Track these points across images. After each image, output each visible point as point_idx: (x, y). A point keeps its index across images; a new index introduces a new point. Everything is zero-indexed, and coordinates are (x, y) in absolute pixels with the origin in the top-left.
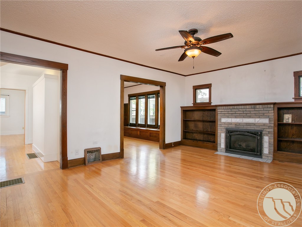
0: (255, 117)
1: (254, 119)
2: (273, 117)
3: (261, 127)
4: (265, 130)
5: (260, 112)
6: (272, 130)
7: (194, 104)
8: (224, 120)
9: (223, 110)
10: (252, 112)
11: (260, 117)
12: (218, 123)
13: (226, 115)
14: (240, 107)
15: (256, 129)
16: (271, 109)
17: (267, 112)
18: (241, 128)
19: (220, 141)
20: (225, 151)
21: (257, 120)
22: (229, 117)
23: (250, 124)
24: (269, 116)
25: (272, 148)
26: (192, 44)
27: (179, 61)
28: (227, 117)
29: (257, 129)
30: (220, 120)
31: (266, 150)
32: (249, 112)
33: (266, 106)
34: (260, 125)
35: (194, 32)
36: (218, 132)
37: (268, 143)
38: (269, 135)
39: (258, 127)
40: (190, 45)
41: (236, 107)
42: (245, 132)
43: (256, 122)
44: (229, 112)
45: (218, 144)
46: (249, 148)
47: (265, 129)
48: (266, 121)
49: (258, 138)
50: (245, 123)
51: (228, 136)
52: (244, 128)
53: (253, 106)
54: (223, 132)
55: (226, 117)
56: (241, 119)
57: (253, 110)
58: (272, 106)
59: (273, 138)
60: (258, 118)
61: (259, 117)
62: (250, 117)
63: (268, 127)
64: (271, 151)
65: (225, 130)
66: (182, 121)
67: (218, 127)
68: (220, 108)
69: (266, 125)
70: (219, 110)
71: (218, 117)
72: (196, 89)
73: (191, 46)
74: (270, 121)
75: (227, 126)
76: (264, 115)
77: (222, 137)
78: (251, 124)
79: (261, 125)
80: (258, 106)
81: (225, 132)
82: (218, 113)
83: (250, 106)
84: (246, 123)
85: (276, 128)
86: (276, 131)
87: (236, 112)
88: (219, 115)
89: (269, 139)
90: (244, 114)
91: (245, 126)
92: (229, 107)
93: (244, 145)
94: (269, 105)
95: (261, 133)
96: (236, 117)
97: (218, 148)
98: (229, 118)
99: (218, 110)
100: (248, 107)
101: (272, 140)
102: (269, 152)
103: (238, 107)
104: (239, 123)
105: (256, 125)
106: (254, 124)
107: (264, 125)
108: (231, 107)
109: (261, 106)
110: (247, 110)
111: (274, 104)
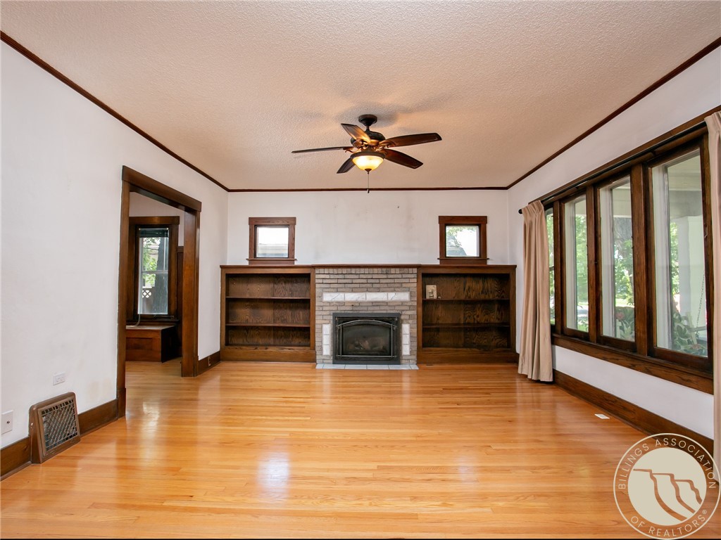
0: (388, 289)
1: (386, 293)
2: (415, 290)
3: (397, 308)
4: (403, 313)
5: (396, 281)
6: (414, 312)
7: (250, 260)
8: (328, 297)
9: (328, 276)
10: (382, 281)
11: (396, 289)
12: (316, 304)
13: (332, 286)
14: (362, 271)
15: (389, 312)
16: (412, 276)
17: (407, 281)
18: (363, 311)
19: (322, 342)
20: (332, 361)
21: (392, 296)
22: (339, 290)
23: (379, 304)
24: (409, 288)
25: (415, 344)
26: (366, 146)
27: (338, 172)
28: (336, 290)
29: (392, 312)
30: (321, 296)
31: (406, 349)
32: (377, 281)
33: (406, 270)
34: (394, 304)
35: (369, 120)
36: (317, 322)
37: (408, 336)
38: (410, 321)
39: (393, 308)
40: (362, 147)
41: (353, 271)
42: (371, 318)
43: (390, 299)
44: (340, 281)
45: (317, 349)
46: (377, 348)
47: (404, 310)
48: (404, 296)
49: (394, 328)
50: (369, 302)
51: (339, 330)
52: (369, 312)
53: (384, 270)
54: (328, 322)
55: (332, 290)
56: (362, 294)
57: (385, 276)
58: (415, 270)
59: (416, 325)
60: (392, 291)
61: (394, 291)
62: (379, 290)
63: (408, 308)
64: (413, 349)
65: (331, 318)
66: (224, 301)
67: (317, 313)
68: (322, 270)
69: (406, 304)
70: (319, 277)
71: (317, 290)
72: (256, 226)
73: (364, 148)
74: (411, 296)
75: (335, 308)
76: (401, 287)
77: (324, 333)
78: (382, 304)
79: (397, 304)
80: (393, 271)
81: (332, 322)
82: (317, 281)
83: (380, 269)
84: (372, 302)
85: (420, 309)
86: (421, 314)
87: (354, 281)
88: (317, 286)
89: (411, 328)
90: (369, 285)
91: (369, 308)
92: (340, 271)
93: (366, 344)
94: (410, 269)
95: (399, 318)
96: (353, 291)
97: (318, 357)
98: (340, 292)
99: (317, 276)
100: (376, 270)
101: (415, 330)
102: (411, 352)
103: (358, 271)
104: (360, 303)
105: (389, 304)
106: (386, 303)
107: (403, 303)
108: (345, 271)
109: (398, 270)
110: (375, 276)
111: (418, 267)
